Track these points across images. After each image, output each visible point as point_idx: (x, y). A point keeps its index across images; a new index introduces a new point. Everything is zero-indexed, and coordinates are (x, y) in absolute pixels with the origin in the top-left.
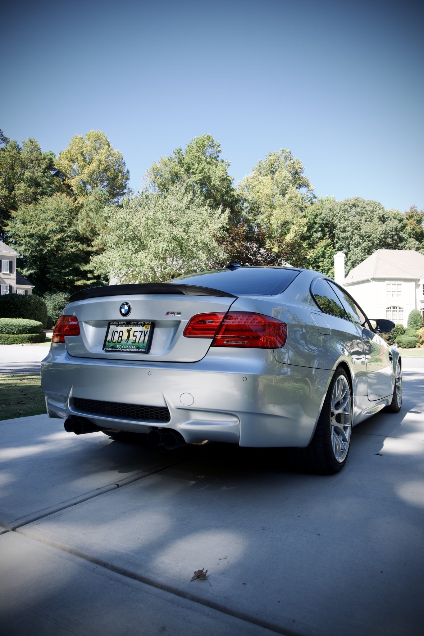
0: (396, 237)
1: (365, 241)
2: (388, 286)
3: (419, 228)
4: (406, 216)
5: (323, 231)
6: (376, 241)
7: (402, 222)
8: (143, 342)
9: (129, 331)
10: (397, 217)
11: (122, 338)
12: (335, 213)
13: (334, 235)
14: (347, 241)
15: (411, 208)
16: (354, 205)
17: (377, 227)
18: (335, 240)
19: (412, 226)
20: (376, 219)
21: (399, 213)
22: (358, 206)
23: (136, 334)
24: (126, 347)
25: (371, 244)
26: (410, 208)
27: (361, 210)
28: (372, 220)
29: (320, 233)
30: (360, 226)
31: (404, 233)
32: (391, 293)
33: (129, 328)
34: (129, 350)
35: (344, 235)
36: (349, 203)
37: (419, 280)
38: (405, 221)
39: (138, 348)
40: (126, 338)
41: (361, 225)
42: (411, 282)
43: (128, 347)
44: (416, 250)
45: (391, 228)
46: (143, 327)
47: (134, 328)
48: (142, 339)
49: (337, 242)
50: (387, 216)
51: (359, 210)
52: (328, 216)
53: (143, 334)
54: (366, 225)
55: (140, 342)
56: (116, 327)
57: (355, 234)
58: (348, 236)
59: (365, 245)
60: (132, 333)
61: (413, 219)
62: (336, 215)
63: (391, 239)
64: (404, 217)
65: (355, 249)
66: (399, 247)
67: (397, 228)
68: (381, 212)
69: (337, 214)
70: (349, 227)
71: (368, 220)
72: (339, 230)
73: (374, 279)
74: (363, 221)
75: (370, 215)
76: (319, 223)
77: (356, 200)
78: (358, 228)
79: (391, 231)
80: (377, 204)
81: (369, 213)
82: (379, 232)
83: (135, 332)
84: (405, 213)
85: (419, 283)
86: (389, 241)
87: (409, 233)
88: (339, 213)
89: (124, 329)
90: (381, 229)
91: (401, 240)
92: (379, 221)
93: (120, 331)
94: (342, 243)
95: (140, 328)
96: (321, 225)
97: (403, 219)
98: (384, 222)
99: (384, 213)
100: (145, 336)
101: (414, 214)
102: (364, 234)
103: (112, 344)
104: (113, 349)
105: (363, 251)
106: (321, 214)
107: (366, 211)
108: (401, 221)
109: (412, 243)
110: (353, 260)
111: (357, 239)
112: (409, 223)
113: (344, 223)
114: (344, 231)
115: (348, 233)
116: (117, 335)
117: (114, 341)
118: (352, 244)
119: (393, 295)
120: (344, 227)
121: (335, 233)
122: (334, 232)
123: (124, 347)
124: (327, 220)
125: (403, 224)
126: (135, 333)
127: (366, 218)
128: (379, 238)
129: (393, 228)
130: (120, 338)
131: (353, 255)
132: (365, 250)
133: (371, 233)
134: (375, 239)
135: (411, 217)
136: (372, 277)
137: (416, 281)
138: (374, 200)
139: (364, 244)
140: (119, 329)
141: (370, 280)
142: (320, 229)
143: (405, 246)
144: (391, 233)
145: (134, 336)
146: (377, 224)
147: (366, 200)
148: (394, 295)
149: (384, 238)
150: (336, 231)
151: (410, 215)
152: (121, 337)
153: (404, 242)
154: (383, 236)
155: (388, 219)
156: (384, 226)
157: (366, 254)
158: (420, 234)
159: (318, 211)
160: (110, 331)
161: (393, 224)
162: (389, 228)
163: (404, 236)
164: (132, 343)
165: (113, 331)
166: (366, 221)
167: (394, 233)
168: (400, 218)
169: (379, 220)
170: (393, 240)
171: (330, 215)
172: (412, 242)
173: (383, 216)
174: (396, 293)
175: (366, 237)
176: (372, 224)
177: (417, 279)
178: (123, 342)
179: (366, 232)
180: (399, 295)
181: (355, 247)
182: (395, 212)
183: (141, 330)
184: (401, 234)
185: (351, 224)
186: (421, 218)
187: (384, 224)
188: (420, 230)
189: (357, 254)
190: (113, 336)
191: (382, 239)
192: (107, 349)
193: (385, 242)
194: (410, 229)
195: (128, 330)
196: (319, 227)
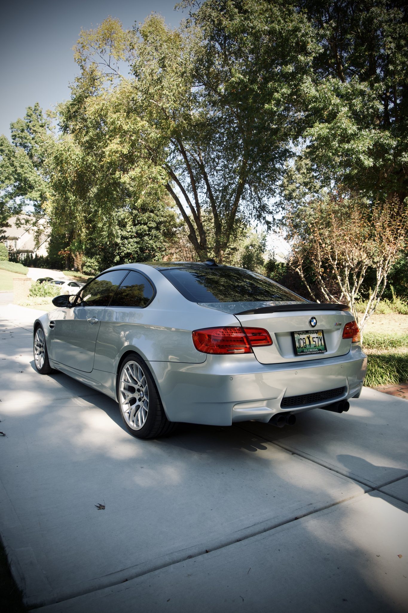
9: (309, 338)
23: (314, 339)
24: (311, 350)
33: (308, 335)
34: (315, 352)
39: (320, 350)
40: (309, 344)
43: (313, 350)
46: (317, 334)
47: (312, 336)
48: (320, 343)
53: (319, 339)
55: (319, 345)
56: (299, 336)
60: (311, 339)
83: (313, 338)
89: (305, 336)
93: (303, 339)
95: (315, 335)
100: (321, 340)
103: (300, 350)
104: (302, 353)
116: (302, 342)
117: (302, 346)
123: (309, 350)
130: (305, 344)
140: (302, 336)
145: (313, 341)
160: (295, 339)
164: (314, 346)
165: (298, 339)
178: (308, 347)
190: (299, 343)
192: (299, 354)
195: (307, 337)
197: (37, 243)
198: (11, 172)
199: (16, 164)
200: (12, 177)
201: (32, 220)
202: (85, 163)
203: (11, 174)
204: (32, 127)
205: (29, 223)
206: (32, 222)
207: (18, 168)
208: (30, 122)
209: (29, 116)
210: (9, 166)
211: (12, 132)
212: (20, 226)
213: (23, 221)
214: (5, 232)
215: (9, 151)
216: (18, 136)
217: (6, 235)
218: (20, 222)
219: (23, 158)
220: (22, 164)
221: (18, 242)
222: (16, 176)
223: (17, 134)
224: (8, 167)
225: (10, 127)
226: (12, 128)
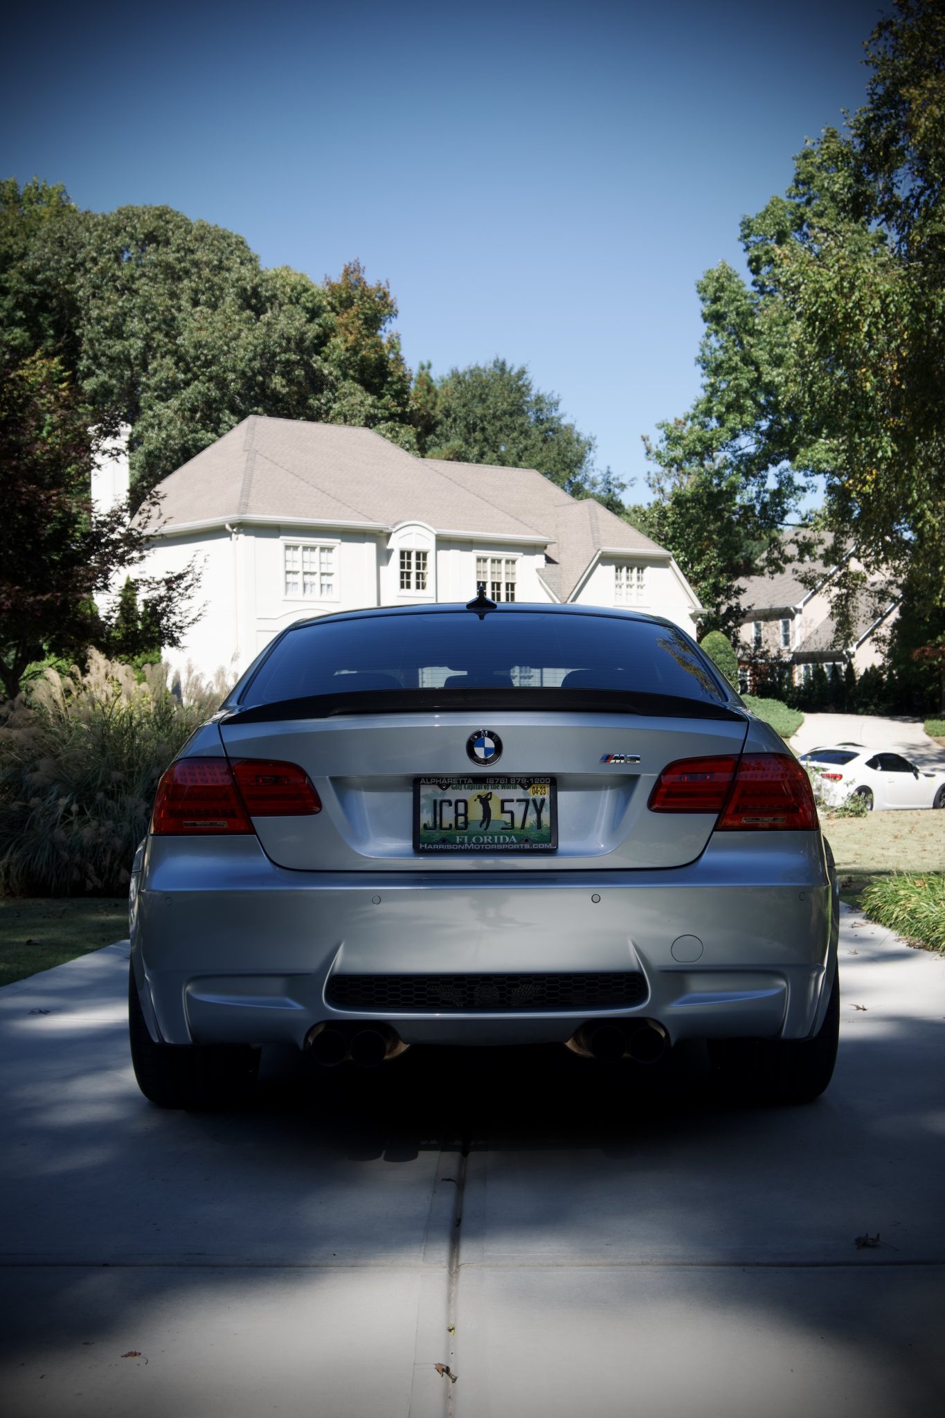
0: (299, 372)
1: (196, 377)
2: (289, 553)
3: (373, 347)
4: (329, 299)
5: (30, 323)
6: (233, 381)
7: (317, 321)
8: (535, 825)
9: (485, 801)
10: (303, 300)
11: (466, 818)
12: (80, 256)
13: (77, 341)
14: (128, 373)
15: (347, 273)
16: (151, 238)
17: (235, 331)
18: (83, 364)
19: (351, 338)
20: (230, 301)
21: (308, 286)
22: (167, 243)
25: (215, 393)
26: (341, 271)
27: (180, 260)
28: (217, 299)
29: (18, 331)
30: (174, 319)
31: (326, 360)
32: (298, 578)
33: (483, 792)
35: (118, 347)
36: (134, 227)
37: (389, 535)
38: (329, 318)
39: (528, 840)
40: (481, 818)
41: (179, 316)
42: (364, 542)
43: (492, 840)
44: (366, 425)
45: (282, 336)
46: (525, 789)
48: (532, 818)
49: (89, 374)
50: (270, 293)
51: (171, 258)
52: (52, 264)
53: (531, 807)
54: (196, 316)
55: (527, 825)
56: (440, 791)
57: (158, 346)
58: (133, 353)
59: (196, 389)
60: (494, 806)
61: (353, 311)
62: (82, 264)
63: (283, 377)
64: (325, 303)
65: (159, 407)
66: (310, 408)
67: (302, 340)
68: (248, 275)
69: (89, 265)
70: (136, 320)
71: (203, 298)
72: (98, 328)
73: (245, 527)
74: (185, 303)
75: (208, 280)
76: (17, 292)
77: (160, 216)
78: (170, 327)
79: (286, 350)
80: (234, 240)
81: (206, 272)
82: (245, 350)
83: (503, 802)
84: (327, 288)
85: (389, 547)
86: (279, 387)
87: (342, 362)
88: (95, 261)
89: (471, 794)
90: (250, 339)
91: (317, 383)
92: (242, 308)
93: (458, 801)
94: (106, 379)
95: (518, 793)
96: (24, 300)
97: (320, 307)
98: (259, 311)
99: (257, 280)
100: (539, 812)
101: (357, 293)
102: (192, 351)
103: (438, 835)
104: (441, 847)
105: (187, 414)
106: (23, 256)
107: (196, 264)
108: (314, 313)
109: (352, 400)
110: (151, 447)
111: (163, 369)
112: (341, 325)
113: (115, 302)
114: (116, 332)
115: (132, 340)
116: (449, 810)
117: (445, 825)
118: (148, 386)
119: (305, 585)
120: (116, 316)
121: (83, 335)
122: (78, 332)
123: (478, 840)
124: (47, 281)
125: (320, 325)
126: (506, 804)
127: (196, 291)
128: (244, 373)
129: (289, 340)
130: (461, 819)
131: (152, 426)
132: (193, 410)
133: (216, 352)
134: (231, 376)
135: (347, 303)
136: (235, 517)
137: (379, 537)
138: (221, 227)
139: (190, 390)
140: (452, 794)
141: (227, 527)
142: (20, 314)
143: (331, 408)
144: (284, 357)
145: (503, 811)
146: (237, 318)
147: (193, 221)
148: (308, 587)
149: (260, 373)
150: (87, 331)
151: (344, 295)
152: (465, 815)
153: (327, 394)
154: (256, 364)
155: (272, 304)
156: (260, 329)
157: (199, 426)
158: (376, 367)
159: (11, 240)
160: (423, 801)
161: (289, 322)
162: (275, 336)
163: (326, 372)
164: (502, 829)
165: (435, 802)
166: (196, 303)
167: (294, 357)
168: (309, 305)
169: (239, 302)
170: (290, 382)
171: (58, 261)
172: (351, 394)
173: (255, 289)
174: (316, 579)
175: (198, 363)
176: (218, 317)
177: (381, 532)
179: (198, 345)
180: (325, 588)
181: (157, 397)
182: (293, 279)
183: (522, 797)
184: (317, 362)
185: (144, 311)
186: (379, 311)
187: (258, 319)
188: (376, 352)
189: (165, 423)
190: (437, 813)
191: (255, 375)
192: (430, 847)
193: (263, 386)
194: (343, 347)
195: (479, 797)
196: (18, 306)
197: (840, 624)
198: (745, 384)
199: (761, 355)
200: (749, 403)
201: (821, 542)
202: (923, 317)
203: (746, 392)
204: (814, 220)
205: (811, 555)
206: (820, 550)
207: (765, 368)
208: (808, 202)
209: (804, 183)
210: (740, 364)
211: (747, 249)
212: (780, 570)
213: (792, 550)
214: (740, 591)
215: (738, 314)
216: (764, 259)
217: (744, 602)
218: (782, 553)
219: (780, 329)
220: (778, 351)
221: (796, 624)
222: (762, 399)
223: (761, 253)
224: (735, 369)
225: (739, 234)
226: (746, 236)
